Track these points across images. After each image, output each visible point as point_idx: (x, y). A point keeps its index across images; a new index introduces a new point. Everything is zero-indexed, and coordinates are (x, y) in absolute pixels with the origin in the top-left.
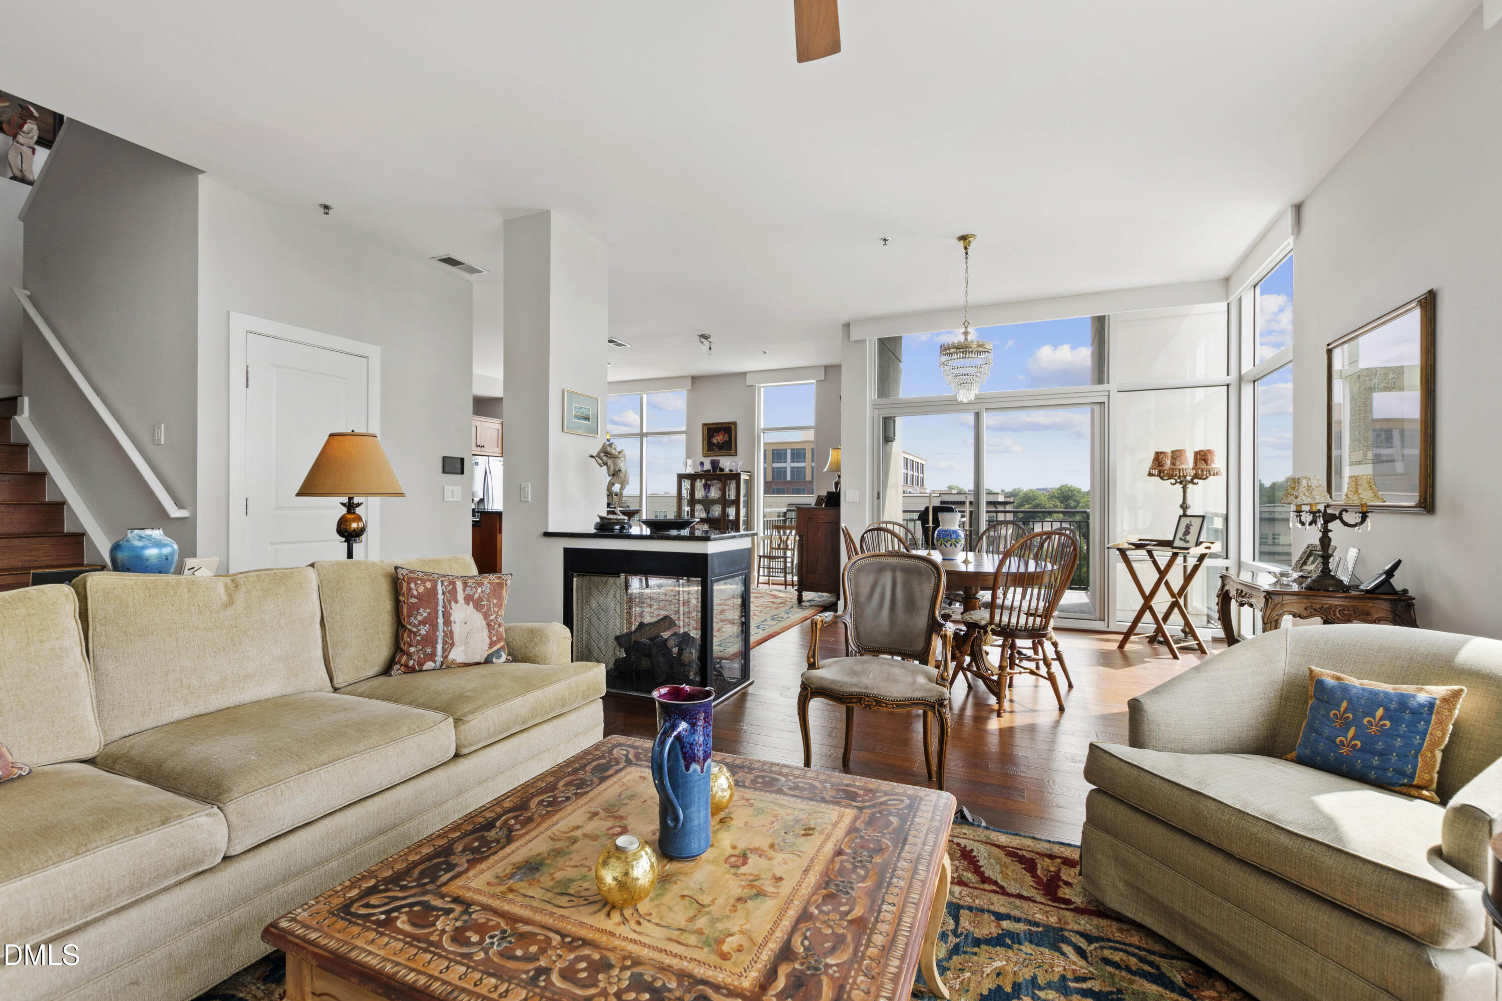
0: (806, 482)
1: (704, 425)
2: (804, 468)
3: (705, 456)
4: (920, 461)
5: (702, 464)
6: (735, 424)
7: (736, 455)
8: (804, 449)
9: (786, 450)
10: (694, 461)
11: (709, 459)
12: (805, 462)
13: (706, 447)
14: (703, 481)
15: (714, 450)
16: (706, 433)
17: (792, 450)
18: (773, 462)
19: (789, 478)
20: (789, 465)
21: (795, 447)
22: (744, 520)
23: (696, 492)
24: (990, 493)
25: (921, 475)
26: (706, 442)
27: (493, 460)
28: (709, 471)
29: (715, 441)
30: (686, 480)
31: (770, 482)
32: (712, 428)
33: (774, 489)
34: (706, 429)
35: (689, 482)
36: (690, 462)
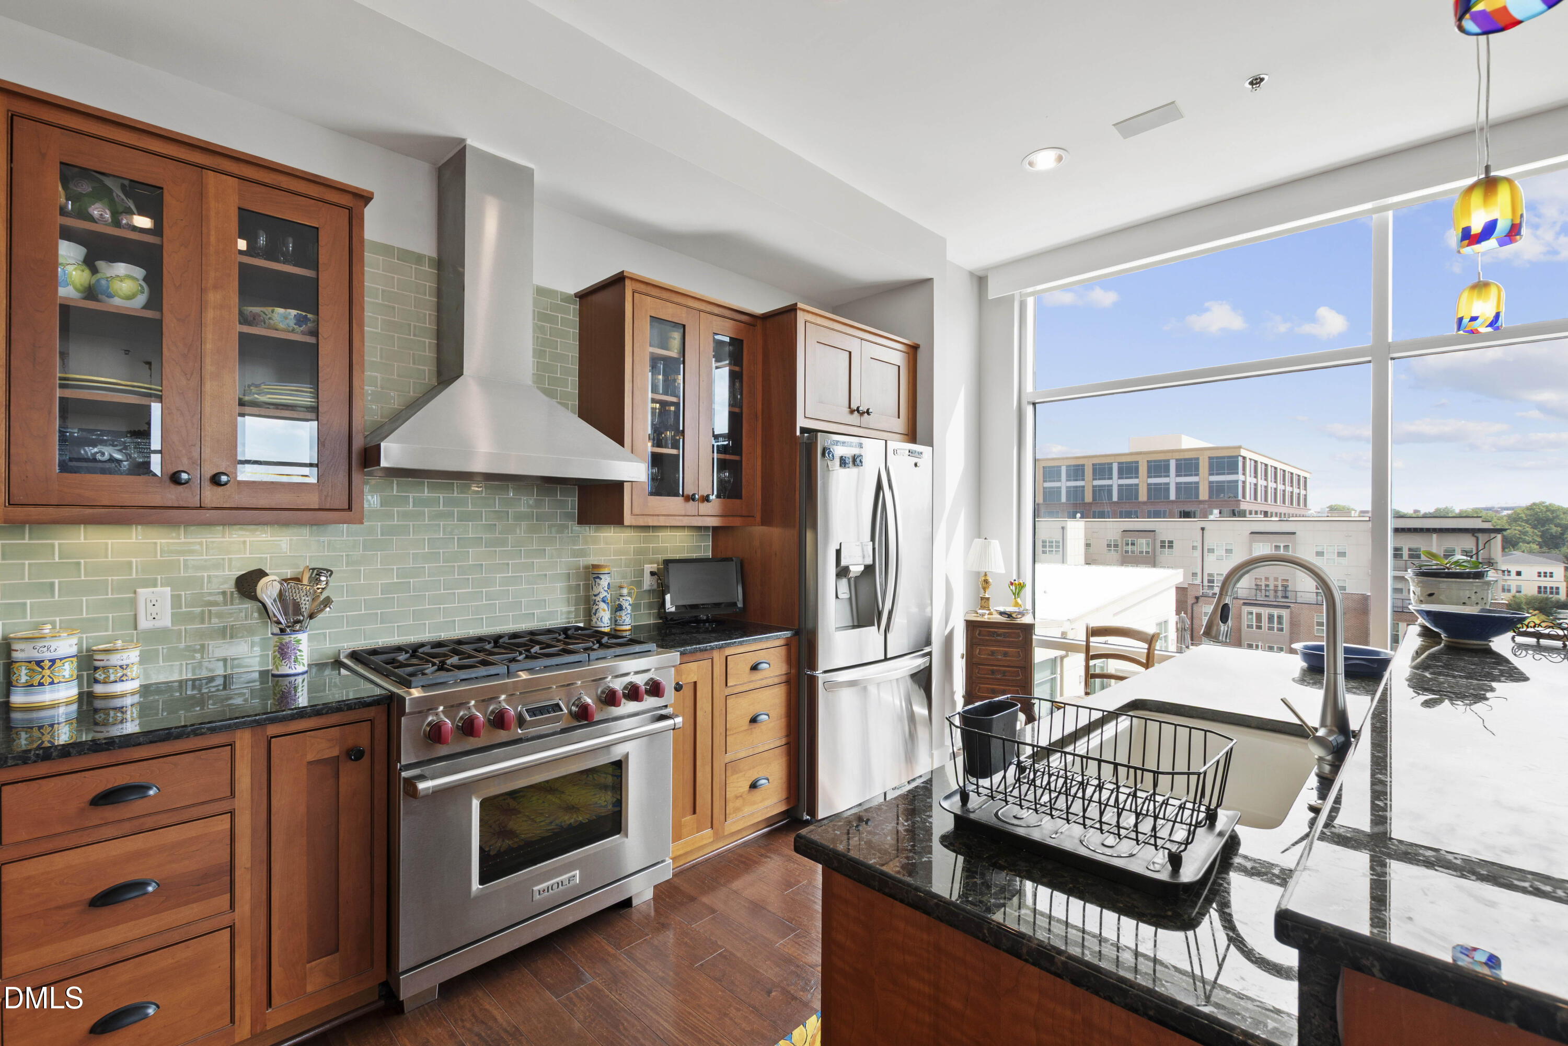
0: (1139, 503)
2: (1137, 485)
4: (1302, 474)
8: (1137, 462)
9: (1111, 464)
12: (1137, 477)
17: (1119, 463)
18: (1094, 479)
19: (1115, 498)
20: (1115, 482)
21: (1123, 460)
24: (1399, 516)
25: (1303, 492)
31: (1089, 503)
33: (1094, 512)
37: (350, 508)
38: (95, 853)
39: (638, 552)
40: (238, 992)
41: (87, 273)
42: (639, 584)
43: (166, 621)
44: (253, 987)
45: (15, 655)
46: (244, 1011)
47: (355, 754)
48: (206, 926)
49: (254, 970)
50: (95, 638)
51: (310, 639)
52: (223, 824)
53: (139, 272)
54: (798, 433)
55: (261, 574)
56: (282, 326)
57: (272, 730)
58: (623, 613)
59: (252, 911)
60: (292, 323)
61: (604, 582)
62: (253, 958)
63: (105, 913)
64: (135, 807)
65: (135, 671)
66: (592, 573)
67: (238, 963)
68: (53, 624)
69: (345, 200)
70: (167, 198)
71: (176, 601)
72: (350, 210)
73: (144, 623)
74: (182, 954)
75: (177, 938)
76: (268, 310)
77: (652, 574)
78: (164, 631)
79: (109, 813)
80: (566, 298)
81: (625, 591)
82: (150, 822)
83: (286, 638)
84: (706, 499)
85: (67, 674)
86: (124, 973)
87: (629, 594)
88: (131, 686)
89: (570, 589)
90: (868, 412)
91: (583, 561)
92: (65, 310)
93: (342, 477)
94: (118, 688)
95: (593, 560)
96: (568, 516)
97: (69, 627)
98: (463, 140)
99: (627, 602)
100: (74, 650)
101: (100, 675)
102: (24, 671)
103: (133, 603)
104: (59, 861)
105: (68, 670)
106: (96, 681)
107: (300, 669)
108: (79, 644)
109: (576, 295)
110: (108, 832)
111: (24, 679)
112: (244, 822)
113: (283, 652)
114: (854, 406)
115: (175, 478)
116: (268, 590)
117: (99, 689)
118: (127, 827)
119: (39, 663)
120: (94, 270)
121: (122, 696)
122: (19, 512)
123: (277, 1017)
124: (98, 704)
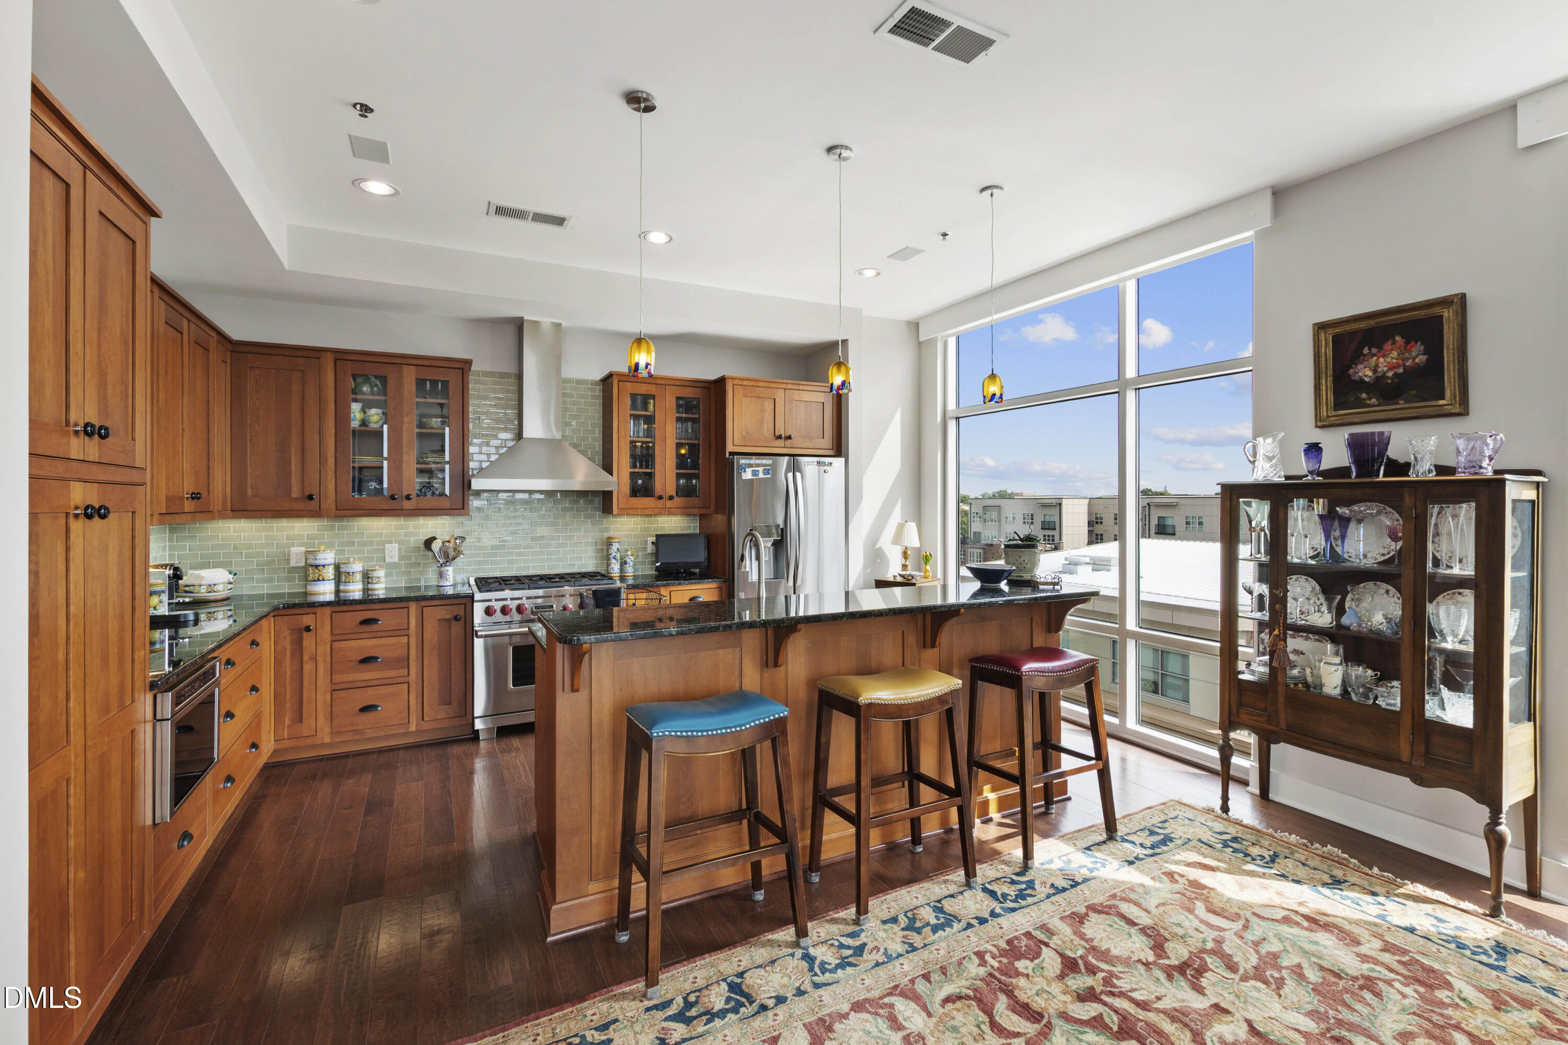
1: (1320, 327)
3: (1322, 423)
5: (1314, 450)
6: (1459, 303)
7: (1464, 411)
10: (1282, 444)
11: (1344, 434)
13: (1328, 395)
14: (1320, 506)
15: (1360, 404)
16: (1328, 351)
22: (1514, 657)
23: (1292, 542)
26: (1327, 383)
27: (809, 463)
28: (1343, 472)
29: (1365, 372)
30: (1255, 503)
32: (1352, 334)
34: (1327, 338)
35: (1266, 507)
36: (1266, 446)
37: (463, 509)
38: (361, 643)
39: (643, 530)
40: (411, 710)
41: (362, 414)
42: (645, 549)
43: (396, 560)
44: (416, 710)
45: (341, 570)
46: (413, 719)
47: (456, 618)
48: (399, 680)
49: (417, 703)
50: (369, 566)
51: (454, 571)
52: (405, 640)
53: (380, 411)
54: (727, 455)
55: (434, 538)
56: (435, 426)
57: (424, 603)
58: (627, 566)
59: (417, 677)
60: (439, 424)
61: (615, 547)
62: (417, 698)
63: (363, 666)
64: (374, 627)
65: (383, 580)
66: (609, 542)
67: (411, 698)
68: (354, 558)
69: (459, 365)
70: (389, 380)
71: (400, 549)
72: (462, 369)
73: (388, 560)
74: (390, 689)
75: (389, 683)
76: (429, 420)
77: (653, 543)
78: (395, 563)
79: (365, 628)
80: (594, 383)
81: (629, 553)
82: (379, 634)
83: (442, 569)
84: (671, 498)
85: (358, 578)
86: (371, 691)
87: (632, 555)
88: (383, 586)
89: (597, 551)
90: (789, 437)
91: (606, 535)
92: (354, 431)
93: (460, 493)
94: (376, 586)
95: (611, 534)
96: (596, 509)
97: (360, 559)
98: (523, 318)
99: (630, 560)
100: (361, 569)
101: (370, 581)
102: (343, 576)
103: (384, 550)
104: (350, 643)
105: (358, 577)
106: (369, 583)
107: (448, 584)
108: (363, 566)
109: (600, 381)
110: (364, 635)
111: (343, 579)
112: (413, 641)
113: (441, 575)
114: (777, 434)
115: (393, 497)
116: (436, 546)
117: (370, 586)
118: (371, 635)
119: (348, 573)
120: (365, 412)
121: (378, 589)
122: (339, 513)
123: (426, 726)
124: (370, 592)
